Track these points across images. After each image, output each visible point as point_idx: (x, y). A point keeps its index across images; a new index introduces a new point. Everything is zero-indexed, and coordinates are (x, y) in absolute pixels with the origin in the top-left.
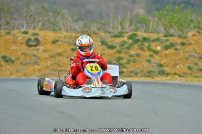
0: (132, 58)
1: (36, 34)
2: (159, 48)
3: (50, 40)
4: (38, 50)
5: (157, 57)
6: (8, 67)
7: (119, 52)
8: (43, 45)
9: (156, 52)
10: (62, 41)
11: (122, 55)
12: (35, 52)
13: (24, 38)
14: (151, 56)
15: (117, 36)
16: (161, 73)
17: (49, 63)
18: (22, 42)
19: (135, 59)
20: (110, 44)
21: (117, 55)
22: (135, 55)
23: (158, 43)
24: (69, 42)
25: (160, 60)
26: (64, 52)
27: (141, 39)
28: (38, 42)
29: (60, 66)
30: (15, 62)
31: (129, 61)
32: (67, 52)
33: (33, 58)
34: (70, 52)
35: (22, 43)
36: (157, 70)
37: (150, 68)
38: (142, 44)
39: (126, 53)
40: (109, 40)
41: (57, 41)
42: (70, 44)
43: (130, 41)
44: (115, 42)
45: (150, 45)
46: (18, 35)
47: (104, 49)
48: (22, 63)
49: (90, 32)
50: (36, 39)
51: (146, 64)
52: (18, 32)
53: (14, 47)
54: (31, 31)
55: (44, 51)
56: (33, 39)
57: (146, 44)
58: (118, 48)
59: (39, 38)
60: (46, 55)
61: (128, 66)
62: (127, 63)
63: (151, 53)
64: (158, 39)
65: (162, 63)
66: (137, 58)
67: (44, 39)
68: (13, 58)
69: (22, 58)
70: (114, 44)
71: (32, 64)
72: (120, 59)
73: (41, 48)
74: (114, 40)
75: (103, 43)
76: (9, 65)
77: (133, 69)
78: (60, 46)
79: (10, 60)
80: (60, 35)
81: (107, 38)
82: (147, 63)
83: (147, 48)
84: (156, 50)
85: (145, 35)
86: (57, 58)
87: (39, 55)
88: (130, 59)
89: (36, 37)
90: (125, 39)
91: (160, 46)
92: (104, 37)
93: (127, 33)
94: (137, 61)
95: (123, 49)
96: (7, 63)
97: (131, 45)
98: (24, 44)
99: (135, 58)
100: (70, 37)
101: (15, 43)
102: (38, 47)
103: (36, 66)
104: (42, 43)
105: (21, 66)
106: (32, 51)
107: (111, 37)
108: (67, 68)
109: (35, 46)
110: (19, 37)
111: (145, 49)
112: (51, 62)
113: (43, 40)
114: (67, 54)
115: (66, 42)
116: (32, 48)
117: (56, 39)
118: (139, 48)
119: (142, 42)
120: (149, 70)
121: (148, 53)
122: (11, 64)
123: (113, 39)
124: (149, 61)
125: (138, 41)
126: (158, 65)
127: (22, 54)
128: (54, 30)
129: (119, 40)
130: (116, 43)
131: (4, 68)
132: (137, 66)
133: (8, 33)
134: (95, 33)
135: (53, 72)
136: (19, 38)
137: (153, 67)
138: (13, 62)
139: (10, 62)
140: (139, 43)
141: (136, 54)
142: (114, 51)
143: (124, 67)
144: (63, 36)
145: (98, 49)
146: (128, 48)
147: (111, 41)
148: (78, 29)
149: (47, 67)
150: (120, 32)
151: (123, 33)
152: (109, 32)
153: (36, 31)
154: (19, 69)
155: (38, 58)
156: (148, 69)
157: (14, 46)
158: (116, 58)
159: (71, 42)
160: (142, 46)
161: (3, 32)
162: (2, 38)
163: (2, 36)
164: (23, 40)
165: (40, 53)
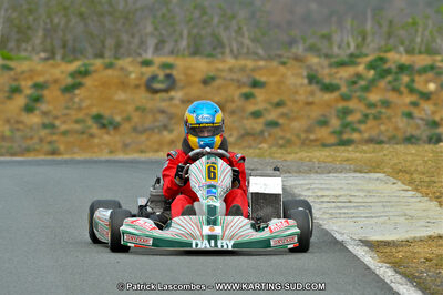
0: (373, 111)
1: (170, 66)
2: (432, 87)
3: (199, 76)
4: (172, 99)
5: (428, 107)
6: (107, 138)
7: (345, 98)
8: (182, 88)
9: (426, 96)
10: (225, 79)
11: (352, 105)
12: (163, 105)
13: (142, 74)
14: (415, 104)
15: (342, 64)
16: (434, 140)
18: (137, 82)
19: (380, 113)
20: (327, 81)
21: (341, 105)
22: (379, 104)
23: (430, 75)
24: (238, 81)
25: (434, 113)
26: (227, 101)
27: (394, 67)
28: (171, 83)
30: (122, 128)
31: (366, 116)
32: (233, 101)
33: (162, 119)
34: (239, 102)
35: (137, 86)
36: (425, 133)
37: (410, 131)
38: (396, 80)
39: (360, 99)
40: (326, 74)
41: (213, 79)
42: (240, 84)
43: (372, 72)
44: (338, 76)
45: (413, 81)
46: (131, 68)
47: (312, 93)
48: (135, 129)
49: (288, 58)
50: (169, 76)
51: (402, 123)
52: (132, 63)
53: (121, 96)
54: (158, 60)
55: (184, 102)
56: (161, 75)
57: (406, 79)
58: (344, 89)
59: (174, 73)
61: (363, 127)
62: (360, 122)
63: (414, 98)
64: (432, 68)
65: (437, 118)
66: (384, 110)
67: (186, 75)
68: (118, 119)
69: (136, 118)
70: (336, 82)
71: (156, 130)
72: (346, 112)
73: (177, 95)
74: (337, 73)
75: (312, 79)
76: (108, 133)
77: (374, 133)
78: (219, 88)
79: (111, 123)
80: (221, 66)
81: (323, 67)
82: (405, 119)
83: (407, 86)
84: (425, 90)
85: (405, 59)
87: (173, 110)
88: (369, 111)
89: (168, 71)
90: (361, 68)
91: (435, 82)
92: (315, 67)
93: (366, 55)
94: (384, 116)
95: (355, 92)
96: (103, 131)
97: (372, 82)
98: (143, 88)
99: (378, 109)
100: (243, 69)
101: (123, 85)
102: (172, 94)
103: (165, 133)
104: (180, 84)
105: (133, 135)
106: (159, 102)
107: (331, 65)
108: (231, 135)
109: (166, 91)
110: (130, 72)
111: (403, 89)
113: (182, 77)
114: (233, 106)
115: (232, 80)
116: (159, 96)
117: (211, 74)
118: (389, 87)
119: (396, 73)
120: (408, 134)
121: (408, 99)
122: (112, 132)
123: (334, 70)
124: (410, 115)
125: (388, 72)
126: (427, 124)
127: (137, 109)
128: (210, 56)
129: (346, 73)
130: (341, 78)
131: (96, 141)
132: (383, 128)
133: (110, 66)
134: (297, 59)
136: (133, 76)
137: (418, 127)
138: (116, 127)
139: (111, 128)
140: (389, 78)
141: (380, 100)
142: (335, 95)
143: (354, 130)
144: (226, 66)
145: (301, 92)
146: (366, 89)
147: (330, 75)
148: (261, 51)
150: (352, 55)
151: (358, 57)
152: (327, 56)
153: (169, 60)
154: (128, 141)
155: (171, 117)
156: (405, 132)
157: (120, 92)
158: (338, 111)
159: (244, 79)
160: (396, 84)
161: (99, 62)
162: (95, 76)
163: (96, 71)
164: (139, 79)
165: (176, 106)
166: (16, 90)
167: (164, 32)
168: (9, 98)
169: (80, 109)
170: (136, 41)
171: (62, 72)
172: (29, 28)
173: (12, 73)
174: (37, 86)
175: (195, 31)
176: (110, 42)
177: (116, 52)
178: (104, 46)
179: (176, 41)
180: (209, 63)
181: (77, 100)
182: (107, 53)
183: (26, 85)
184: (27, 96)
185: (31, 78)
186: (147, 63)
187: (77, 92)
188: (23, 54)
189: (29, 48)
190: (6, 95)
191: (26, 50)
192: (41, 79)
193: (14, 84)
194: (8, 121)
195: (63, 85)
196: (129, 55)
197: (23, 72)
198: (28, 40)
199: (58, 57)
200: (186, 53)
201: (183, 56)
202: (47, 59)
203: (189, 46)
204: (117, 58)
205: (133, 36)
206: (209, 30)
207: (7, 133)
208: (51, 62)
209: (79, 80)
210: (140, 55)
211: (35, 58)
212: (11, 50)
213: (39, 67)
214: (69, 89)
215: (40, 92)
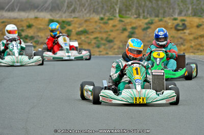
1: (184, 20)
3: (195, 25)
4: (185, 33)
8: (189, 29)
12: (181, 35)
13: (173, 24)
17: (193, 44)
18: (171, 27)
28: (185, 27)
29: (201, 46)
33: (181, 41)
35: (171, 28)
41: (201, 25)
46: (169, 21)
50: (184, 24)
52: (169, 19)
54: (180, 18)
55: (189, 34)
56: (181, 24)
59: (186, 23)
60: (191, 37)
67: (190, 24)
71: (179, 45)
73: (187, 31)
86: (200, 39)
87: (185, 37)
89: (183, 22)
98: (173, 30)
102: (185, 31)
103: (182, 46)
104: (188, 27)
106: (180, 34)
109: (183, 30)
110: (168, 24)
112: (195, 42)
116: (180, 32)
117: (200, 23)
127: (171, 37)
128: (200, 16)
133: (161, 20)
135: (196, 51)
136: (170, 24)
149: (192, 47)
153: (184, 18)
155: (185, 40)
161: (157, 19)
162: (155, 24)
163: (155, 22)
164: (172, 25)
165: (186, 36)
166: (125, 30)
167: (182, 7)
168: (122, 33)
169: (149, 37)
170: (171, 10)
171: (143, 23)
172: (130, 6)
173: (123, 23)
174: (133, 28)
175: (194, 7)
176: (161, 11)
177: (164, 15)
178: (159, 12)
179: (187, 11)
180: (200, 19)
181: (148, 33)
182: (160, 16)
183: (129, 28)
184: (129, 32)
185: (131, 25)
186: (175, 19)
187: (148, 30)
188: (128, 16)
189: (130, 13)
190: (121, 31)
191: (129, 14)
192: (134, 26)
193: (124, 27)
194: (121, 42)
195: (143, 28)
196: (169, 16)
197: (127, 23)
198: (129, 10)
199: (141, 17)
200: (191, 15)
201: (190, 16)
202: (137, 18)
203: (192, 13)
204: (164, 17)
205: (170, 9)
206: (200, 6)
207: (121, 46)
208: (138, 19)
209: (149, 25)
210: (173, 16)
211: (133, 17)
212: (123, 14)
213: (134, 21)
214: (145, 29)
215: (134, 30)
